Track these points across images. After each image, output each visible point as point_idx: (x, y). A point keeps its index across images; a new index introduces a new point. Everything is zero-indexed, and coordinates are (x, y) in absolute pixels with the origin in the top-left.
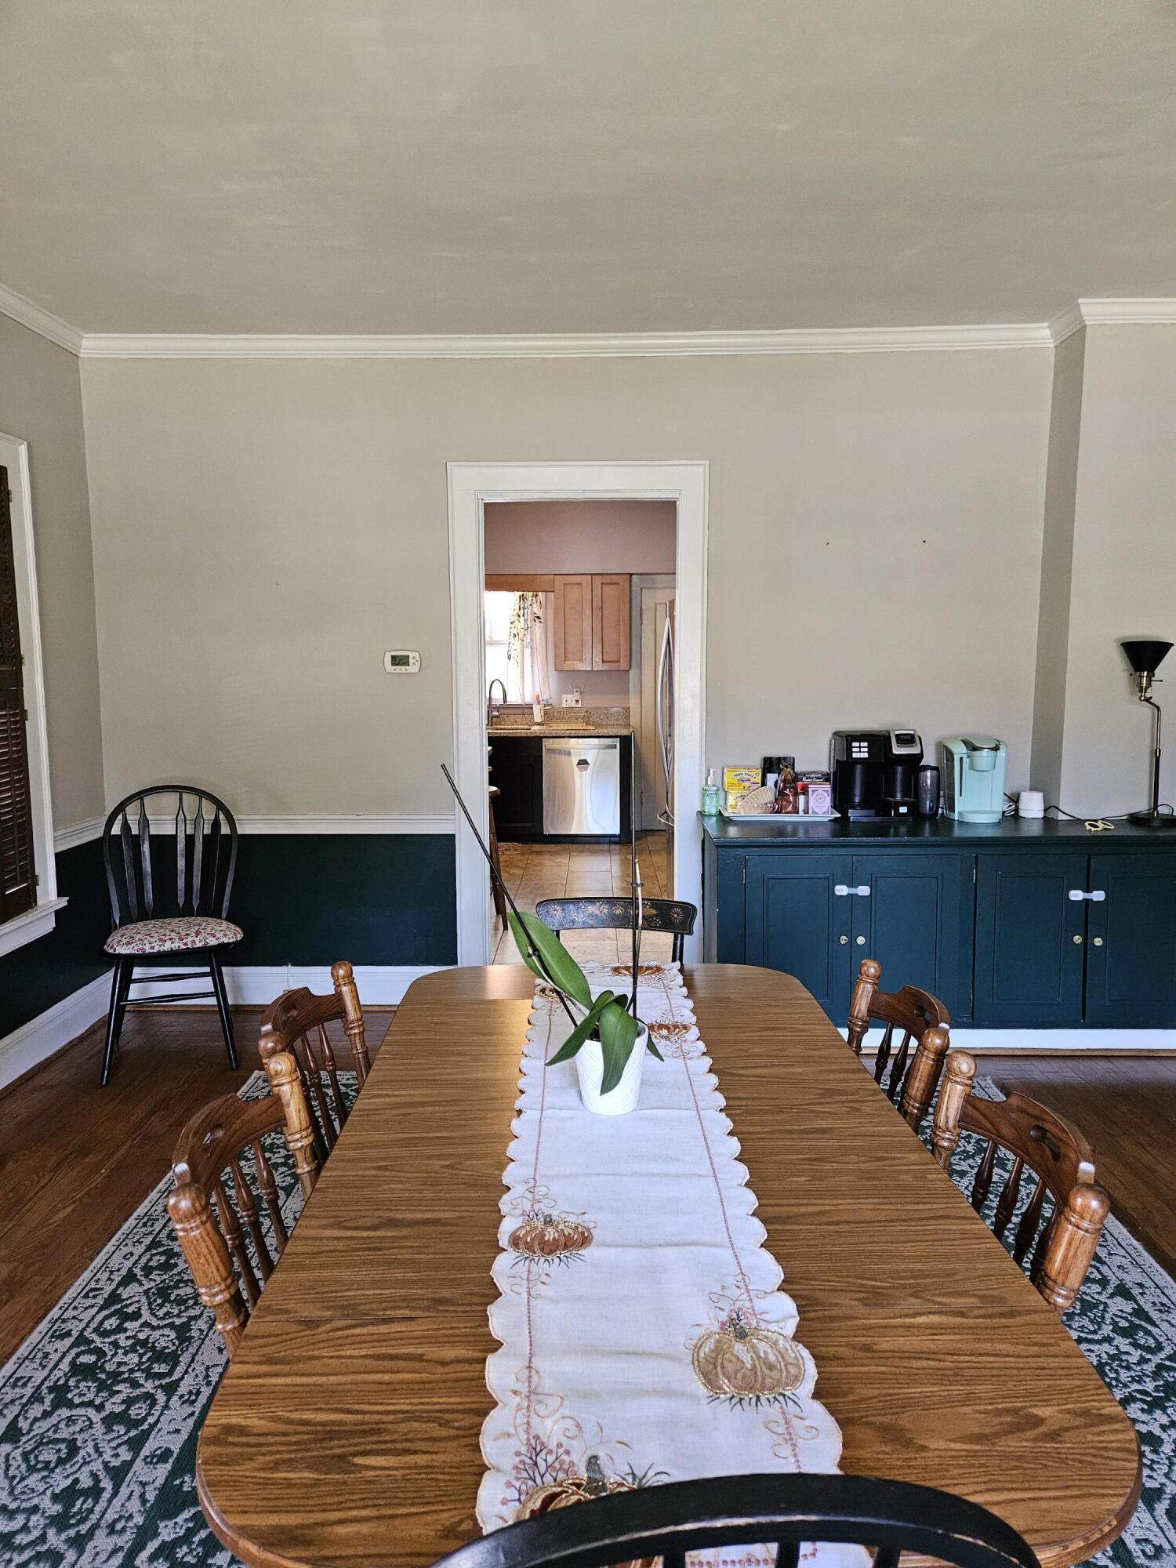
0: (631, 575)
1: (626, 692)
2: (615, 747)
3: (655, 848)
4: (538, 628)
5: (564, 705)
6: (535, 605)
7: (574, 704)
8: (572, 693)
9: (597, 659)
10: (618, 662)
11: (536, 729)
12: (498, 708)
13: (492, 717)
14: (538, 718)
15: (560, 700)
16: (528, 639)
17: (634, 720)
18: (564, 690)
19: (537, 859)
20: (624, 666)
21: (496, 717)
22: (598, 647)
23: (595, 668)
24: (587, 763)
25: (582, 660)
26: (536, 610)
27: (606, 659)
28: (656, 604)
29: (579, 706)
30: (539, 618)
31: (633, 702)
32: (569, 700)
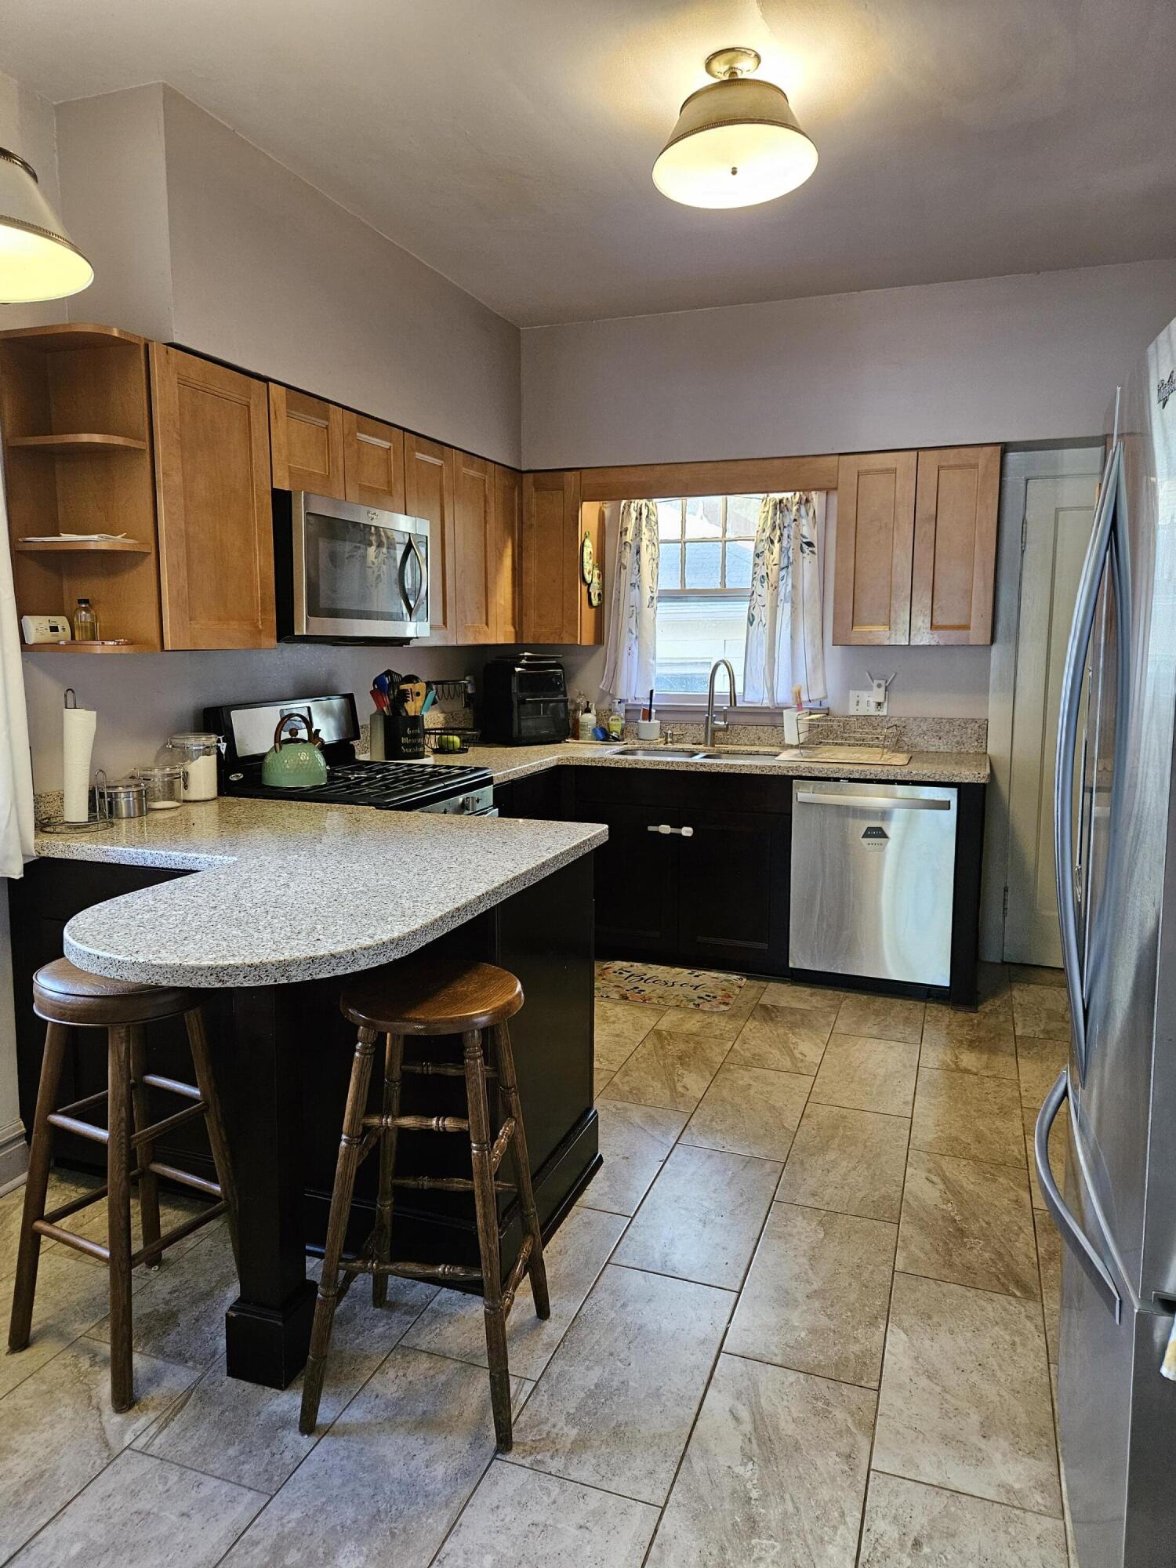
0: (1005, 448)
1: (981, 687)
2: (945, 806)
3: (1029, 1032)
4: (808, 564)
5: (853, 711)
6: (804, 521)
7: (872, 711)
8: (869, 688)
9: (922, 622)
10: (966, 627)
11: (786, 760)
12: (724, 714)
13: (714, 731)
14: (791, 736)
15: (846, 699)
16: (785, 588)
17: (996, 746)
18: (852, 683)
19: (757, 1036)
20: (978, 633)
21: (720, 729)
22: (923, 600)
23: (916, 641)
24: (884, 835)
25: (888, 623)
26: (805, 531)
27: (940, 620)
28: (1057, 510)
29: (884, 712)
30: (810, 544)
31: (996, 710)
32: (866, 702)
